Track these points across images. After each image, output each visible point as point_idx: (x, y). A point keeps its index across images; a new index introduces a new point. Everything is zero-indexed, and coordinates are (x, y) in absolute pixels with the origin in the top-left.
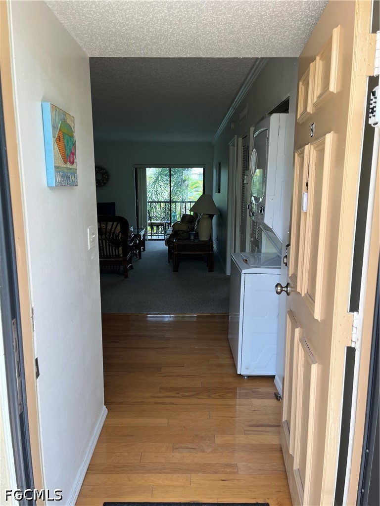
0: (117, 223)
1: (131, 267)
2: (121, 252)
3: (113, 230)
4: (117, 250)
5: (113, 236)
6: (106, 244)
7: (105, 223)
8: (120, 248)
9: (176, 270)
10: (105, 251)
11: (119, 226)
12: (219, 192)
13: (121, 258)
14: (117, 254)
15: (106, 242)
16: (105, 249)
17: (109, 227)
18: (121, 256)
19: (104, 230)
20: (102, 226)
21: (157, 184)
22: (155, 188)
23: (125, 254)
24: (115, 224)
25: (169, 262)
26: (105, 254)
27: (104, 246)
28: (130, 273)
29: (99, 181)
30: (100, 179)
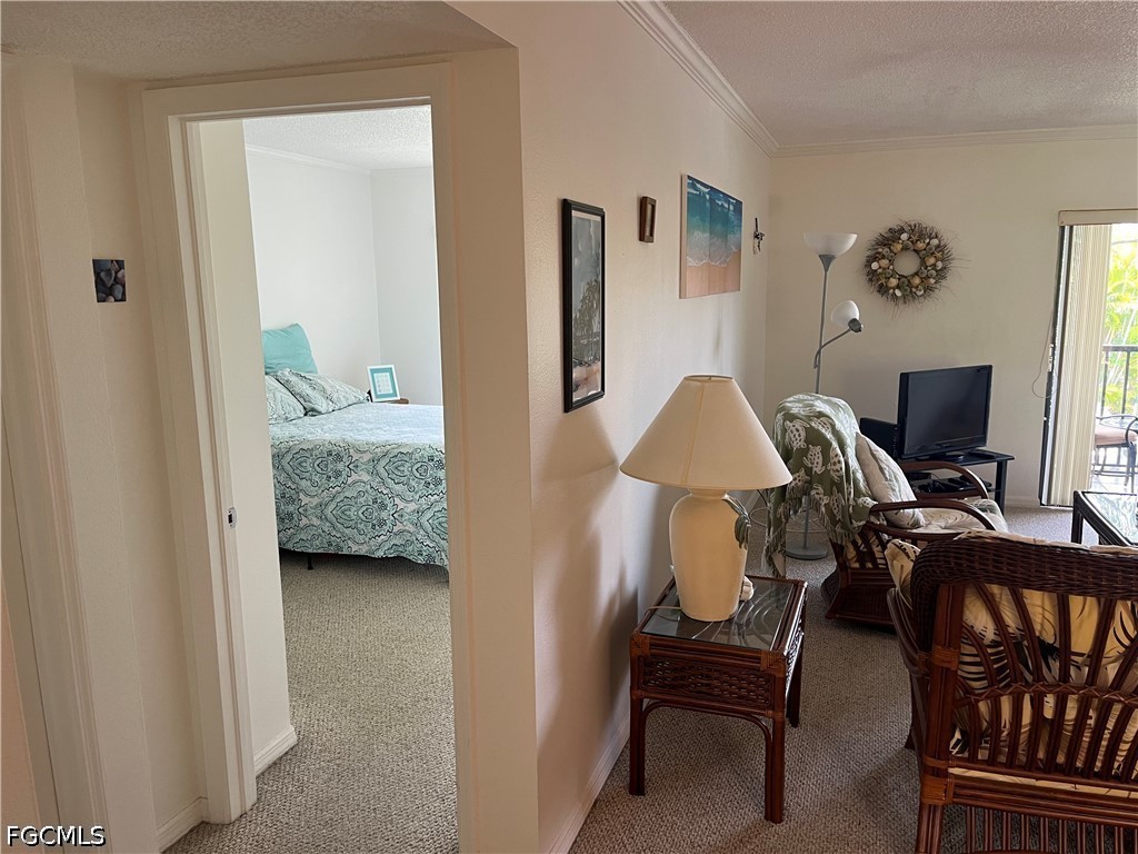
29: (905, 284)
30: (913, 271)
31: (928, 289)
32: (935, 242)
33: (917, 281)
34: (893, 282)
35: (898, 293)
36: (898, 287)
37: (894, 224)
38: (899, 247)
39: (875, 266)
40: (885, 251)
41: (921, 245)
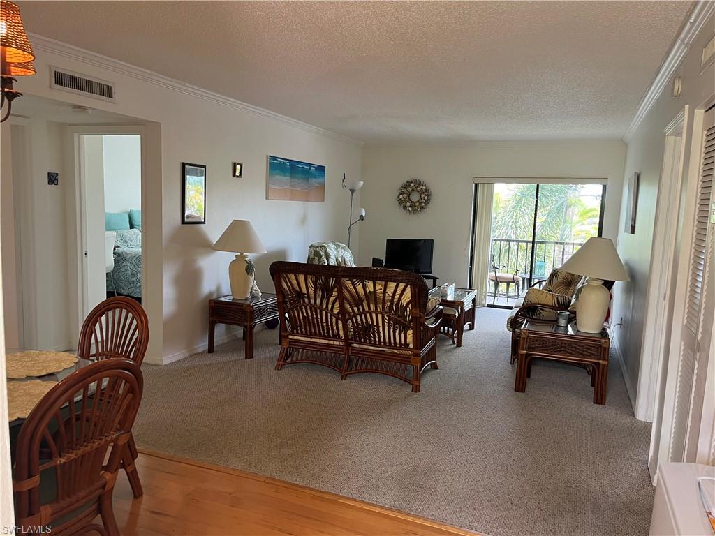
0: (404, 284)
1: (434, 367)
2: (410, 339)
3: (397, 297)
4: (403, 335)
5: (397, 308)
6: (383, 321)
7: (384, 283)
8: (410, 332)
9: (520, 387)
10: (382, 334)
11: (408, 289)
12: (633, 232)
13: (410, 349)
14: (403, 342)
15: (383, 318)
16: (381, 329)
17: (390, 291)
18: (411, 346)
19: (381, 297)
20: (377, 289)
21: (518, 211)
22: (514, 217)
23: (419, 343)
24: (402, 286)
25: (512, 363)
26: (382, 340)
27: (380, 324)
28: (428, 381)
29: (413, 205)
30: (416, 200)
31: (422, 208)
32: (424, 188)
33: (417, 204)
34: (408, 204)
35: (410, 209)
36: (410, 206)
37: (409, 179)
38: (411, 189)
39: (401, 197)
40: (405, 191)
41: (418, 189)
